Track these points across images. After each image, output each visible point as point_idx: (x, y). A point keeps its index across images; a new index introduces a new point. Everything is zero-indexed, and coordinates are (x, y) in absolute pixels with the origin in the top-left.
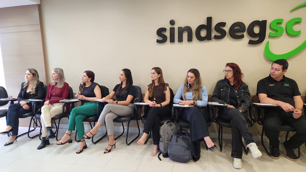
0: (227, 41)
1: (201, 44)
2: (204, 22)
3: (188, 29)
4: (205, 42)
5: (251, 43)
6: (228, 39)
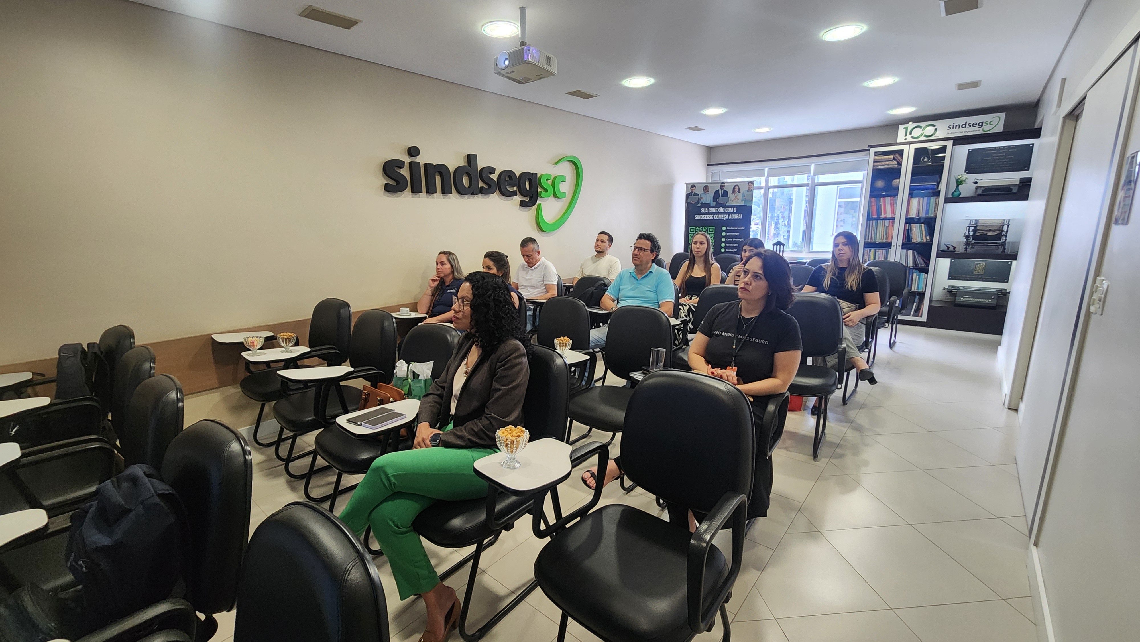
0: (495, 198)
1: (462, 200)
2: (462, 163)
3: (441, 170)
4: (468, 198)
5: (522, 204)
6: (497, 196)
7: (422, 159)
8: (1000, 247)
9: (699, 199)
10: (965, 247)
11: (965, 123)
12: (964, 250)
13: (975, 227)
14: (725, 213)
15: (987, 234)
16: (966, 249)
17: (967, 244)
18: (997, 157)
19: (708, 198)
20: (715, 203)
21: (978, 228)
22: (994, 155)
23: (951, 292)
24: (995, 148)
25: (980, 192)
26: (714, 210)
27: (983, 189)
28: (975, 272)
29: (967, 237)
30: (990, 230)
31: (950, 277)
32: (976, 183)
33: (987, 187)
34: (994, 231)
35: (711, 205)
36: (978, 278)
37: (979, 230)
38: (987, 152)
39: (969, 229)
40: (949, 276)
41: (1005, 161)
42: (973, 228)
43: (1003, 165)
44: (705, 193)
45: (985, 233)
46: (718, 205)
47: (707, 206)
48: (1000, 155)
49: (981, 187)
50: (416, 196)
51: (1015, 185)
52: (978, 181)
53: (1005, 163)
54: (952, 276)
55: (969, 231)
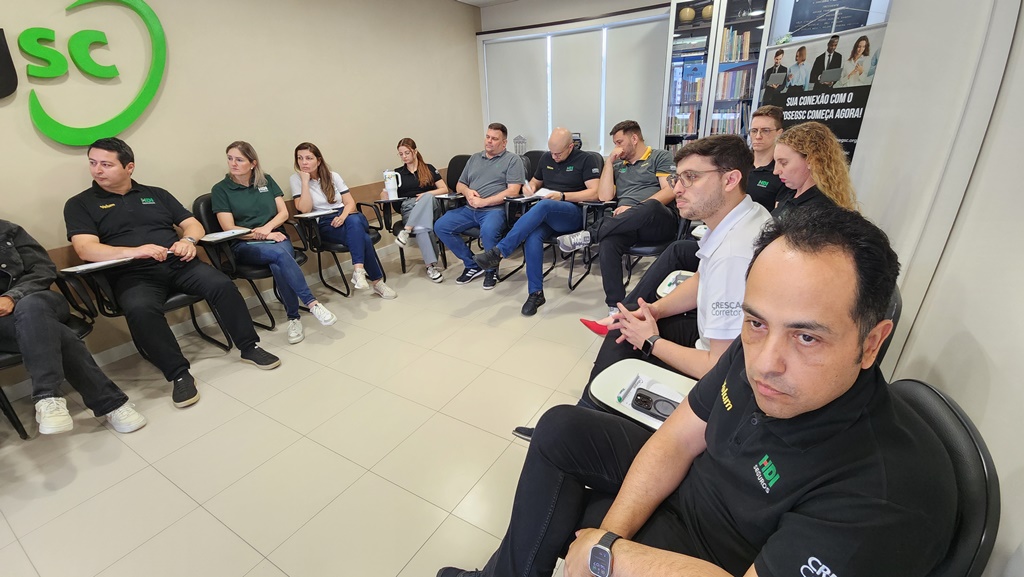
9: (786, 79)
14: (828, 106)
19: (801, 76)
20: (813, 84)
26: (809, 100)
35: (806, 90)
38: (817, 3)
44: (798, 64)
46: (819, 89)
47: (798, 91)
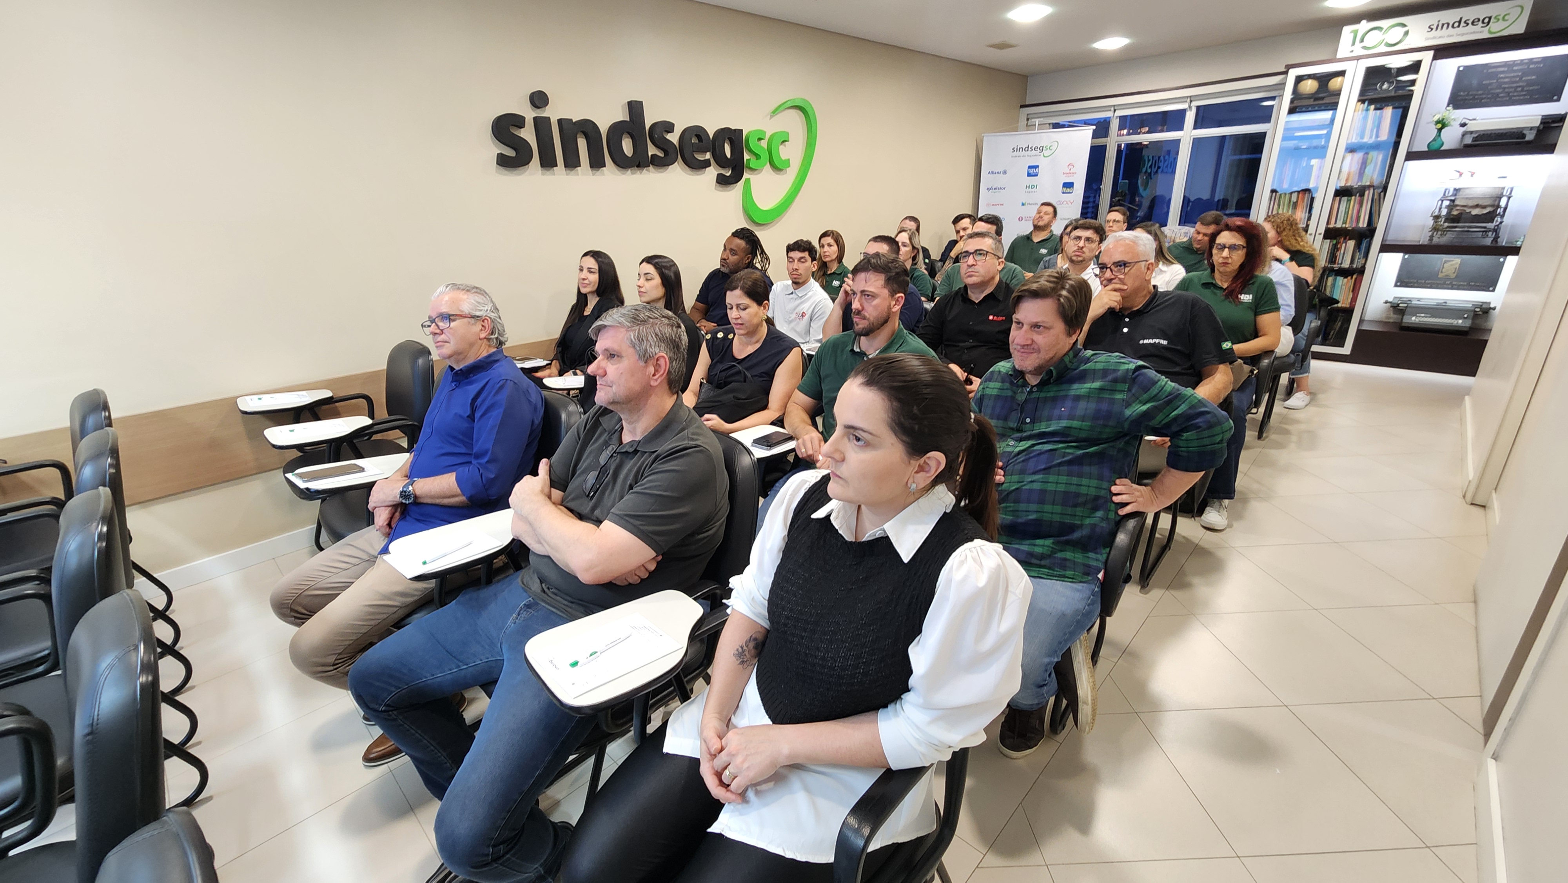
0: (677, 171)
1: (624, 176)
2: (621, 115)
4: (632, 174)
6: (679, 168)
7: (554, 112)
8: (1490, 233)
10: (1430, 234)
11: (1458, 19)
12: (1429, 238)
13: (1453, 201)
15: (1470, 212)
16: (1432, 237)
17: (1435, 229)
18: (1507, 80)
21: (1457, 203)
22: (1502, 76)
23: (1398, 308)
24: (1506, 64)
25: (1468, 140)
27: (1476, 135)
28: (1440, 275)
29: (1436, 218)
30: (1477, 206)
31: (1399, 284)
32: (1463, 125)
33: (1482, 133)
34: (1484, 207)
36: (1444, 283)
37: (1457, 206)
38: (1490, 71)
39: (1441, 205)
40: (1397, 281)
41: (1519, 87)
42: (1447, 203)
43: (1515, 94)
45: (1468, 210)
48: (1512, 75)
49: (1472, 133)
50: (548, 173)
51: (1531, 128)
52: (1467, 121)
53: (1520, 89)
54: (1403, 281)
55: (1440, 209)
